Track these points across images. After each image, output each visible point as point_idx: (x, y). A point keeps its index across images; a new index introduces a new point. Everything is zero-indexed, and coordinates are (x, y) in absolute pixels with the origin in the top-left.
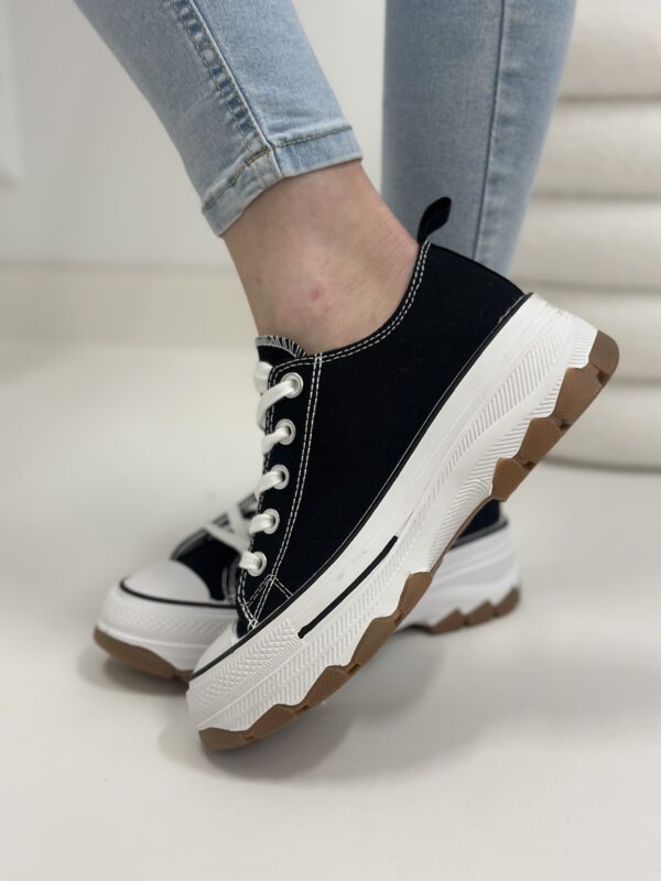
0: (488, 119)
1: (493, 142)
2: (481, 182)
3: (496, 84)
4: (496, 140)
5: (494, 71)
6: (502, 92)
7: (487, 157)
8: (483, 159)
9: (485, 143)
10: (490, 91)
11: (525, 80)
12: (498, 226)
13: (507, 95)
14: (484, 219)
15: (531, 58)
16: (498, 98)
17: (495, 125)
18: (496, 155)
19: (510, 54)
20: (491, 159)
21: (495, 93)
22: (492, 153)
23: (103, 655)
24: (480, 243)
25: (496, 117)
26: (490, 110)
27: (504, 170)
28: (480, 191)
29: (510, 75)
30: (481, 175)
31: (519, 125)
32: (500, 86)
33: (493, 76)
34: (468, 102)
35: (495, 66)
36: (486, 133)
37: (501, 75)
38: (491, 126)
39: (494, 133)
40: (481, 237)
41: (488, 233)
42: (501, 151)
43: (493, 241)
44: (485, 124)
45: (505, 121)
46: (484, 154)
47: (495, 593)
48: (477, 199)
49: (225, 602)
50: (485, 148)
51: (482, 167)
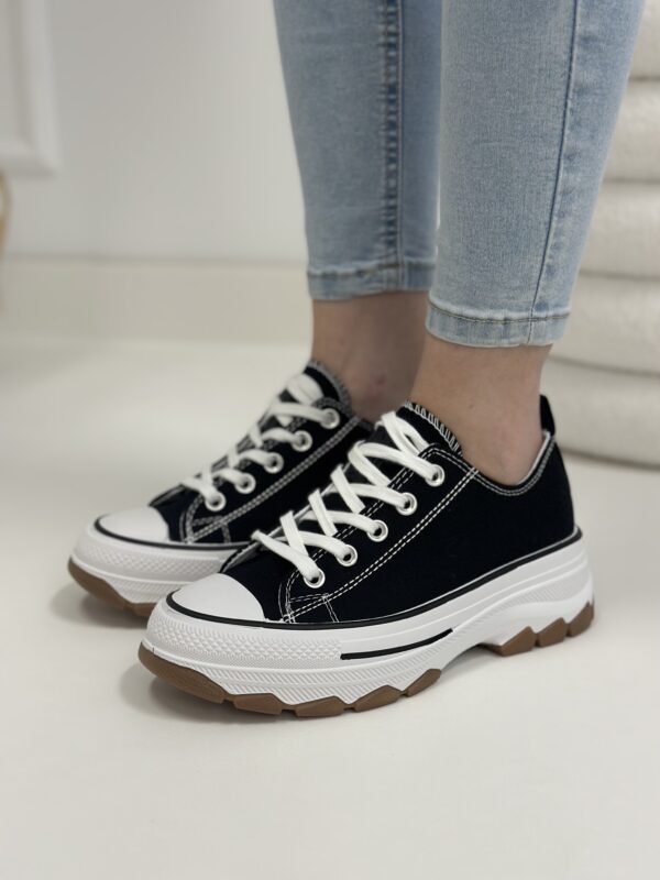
0: (564, 88)
1: (568, 113)
2: (556, 156)
3: (572, 49)
4: (572, 110)
5: (570, 35)
6: (578, 58)
7: (563, 130)
8: (559, 132)
9: (561, 115)
10: (565, 58)
11: (603, 45)
12: (574, 207)
13: (584, 62)
14: (558, 198)
15: (609, 21)
16: (574, 65)
17: (571, 95)
18: (572, 128)
19: (587, 16)
20: (567, 132)
21: (571, 59)
22: (567, 126)
23: (150, 676)
24: (554, 225)
25: (572, 85)
26: (565, 78)
27: (581, 145)
28: (554, 168)
29: (586, 39)
30: (557, 149)
31: (596, 94)
32: (576, 51)
33: (568, 42)
34: (540, 70)
35: (570, 29)
36: (562, 103)
37: (577, 39)
38: (567, 96)
39: (570, 104)
40: (555, 218)
41: (562, 215)
42: (577, 123)
43: (568, 222)
44: (560, 94)
45: (582, 90)
46: (559, 126)
47: (569, 611)
48: (552, 176)
49: (281, 621)
50: (561, 120)
51: (557, 141)
